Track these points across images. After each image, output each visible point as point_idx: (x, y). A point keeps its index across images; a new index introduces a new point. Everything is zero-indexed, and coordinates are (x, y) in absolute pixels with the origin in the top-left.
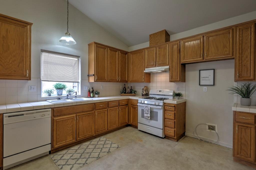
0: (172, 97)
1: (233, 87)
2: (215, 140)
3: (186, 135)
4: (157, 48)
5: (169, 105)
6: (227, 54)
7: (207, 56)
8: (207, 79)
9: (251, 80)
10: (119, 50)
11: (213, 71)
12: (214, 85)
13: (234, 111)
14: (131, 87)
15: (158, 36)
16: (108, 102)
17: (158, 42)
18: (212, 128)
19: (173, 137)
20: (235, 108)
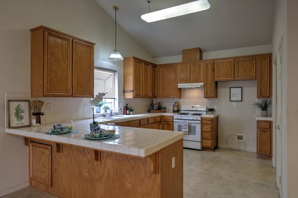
0: (205, 112)
1: (255, 103)
2: (243, 148)
3: (218, 147)
4: (192, 64)
5: (206, 119)
6: (252, 77)
7: (237, 77)
8: (236, 95)
9: (267, 97)
10: (151, 63)
11: (241, 88)
12: (242, 101)
13: (257, 120)
14: (160, 103)
15: (192, 52)
16: (148, 119)
17: (192, 58)
18: (240, 138)
19: (210, 148)
20: (258, 118)
